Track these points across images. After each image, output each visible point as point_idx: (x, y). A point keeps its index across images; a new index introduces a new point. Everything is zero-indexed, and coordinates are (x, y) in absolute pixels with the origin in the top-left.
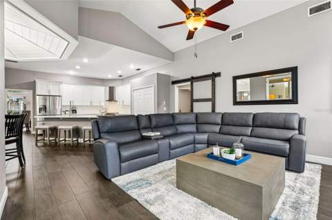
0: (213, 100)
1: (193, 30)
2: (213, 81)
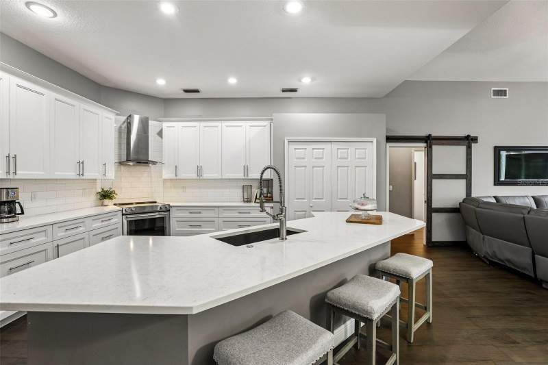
2: (469, 148)
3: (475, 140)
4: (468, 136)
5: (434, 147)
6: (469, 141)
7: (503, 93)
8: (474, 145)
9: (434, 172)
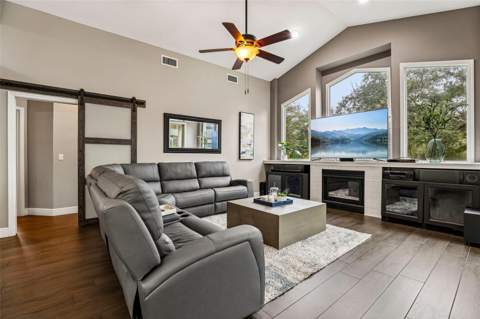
0: (132, 142)
1: (242, 59)
2: (134, 111)
3: (142, 104)
4: (134, 98)
5: (87, 105)
6: (134, 104)
7: (173, 63)
8: (139, 110)
9: (87, 135)
